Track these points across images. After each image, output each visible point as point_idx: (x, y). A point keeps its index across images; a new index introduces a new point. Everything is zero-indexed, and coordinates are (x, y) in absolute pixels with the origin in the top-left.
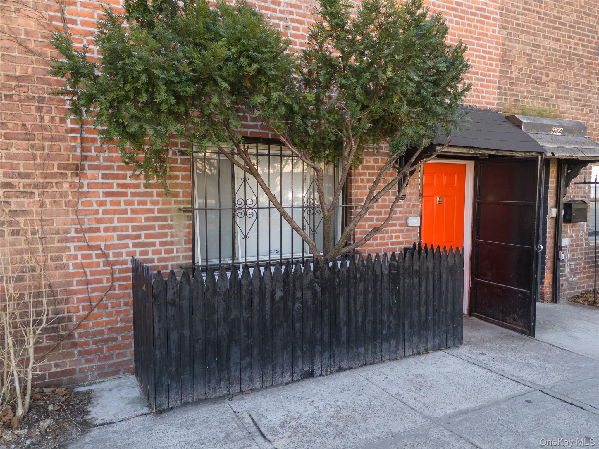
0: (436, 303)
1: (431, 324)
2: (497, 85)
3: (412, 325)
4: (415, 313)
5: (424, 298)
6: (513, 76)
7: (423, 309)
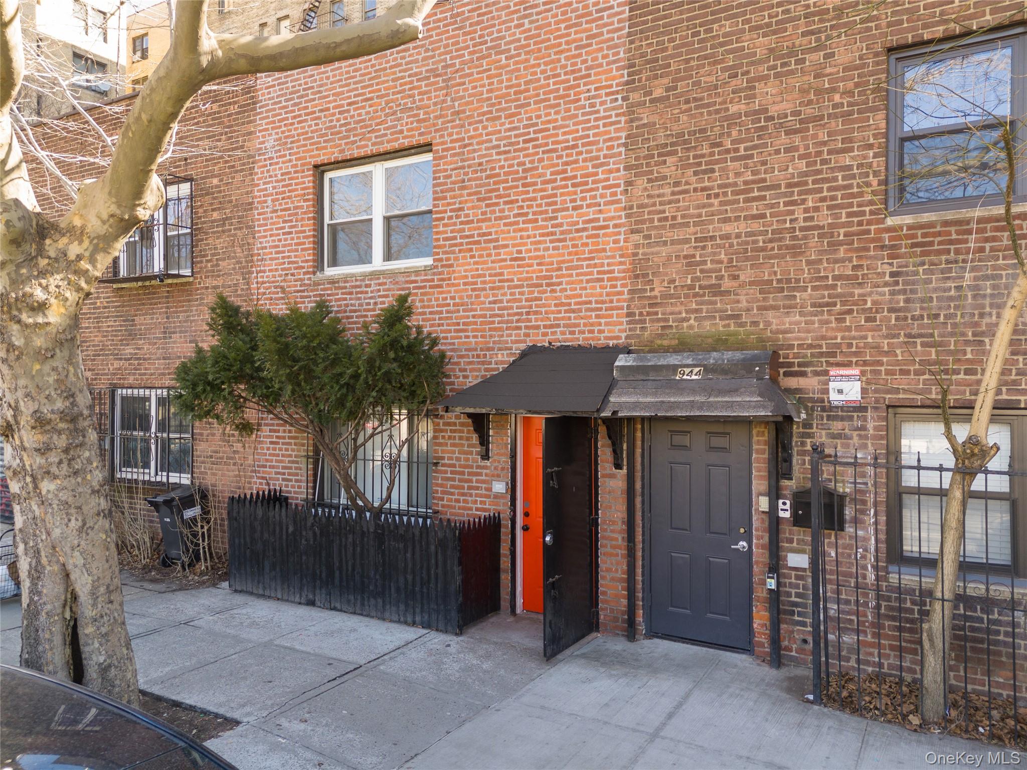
0: (424, 575)
1: (418, 596)
2: (625, 311)
3: (398, 590)
4: (402, 580)
5: (410, 565)
6: (656, 293)
7: (410, 577)
